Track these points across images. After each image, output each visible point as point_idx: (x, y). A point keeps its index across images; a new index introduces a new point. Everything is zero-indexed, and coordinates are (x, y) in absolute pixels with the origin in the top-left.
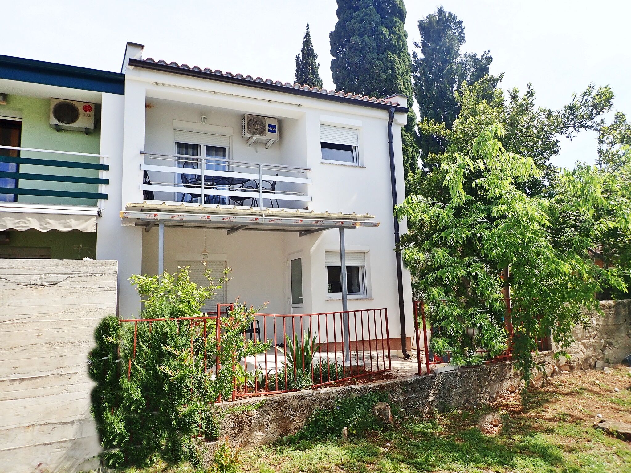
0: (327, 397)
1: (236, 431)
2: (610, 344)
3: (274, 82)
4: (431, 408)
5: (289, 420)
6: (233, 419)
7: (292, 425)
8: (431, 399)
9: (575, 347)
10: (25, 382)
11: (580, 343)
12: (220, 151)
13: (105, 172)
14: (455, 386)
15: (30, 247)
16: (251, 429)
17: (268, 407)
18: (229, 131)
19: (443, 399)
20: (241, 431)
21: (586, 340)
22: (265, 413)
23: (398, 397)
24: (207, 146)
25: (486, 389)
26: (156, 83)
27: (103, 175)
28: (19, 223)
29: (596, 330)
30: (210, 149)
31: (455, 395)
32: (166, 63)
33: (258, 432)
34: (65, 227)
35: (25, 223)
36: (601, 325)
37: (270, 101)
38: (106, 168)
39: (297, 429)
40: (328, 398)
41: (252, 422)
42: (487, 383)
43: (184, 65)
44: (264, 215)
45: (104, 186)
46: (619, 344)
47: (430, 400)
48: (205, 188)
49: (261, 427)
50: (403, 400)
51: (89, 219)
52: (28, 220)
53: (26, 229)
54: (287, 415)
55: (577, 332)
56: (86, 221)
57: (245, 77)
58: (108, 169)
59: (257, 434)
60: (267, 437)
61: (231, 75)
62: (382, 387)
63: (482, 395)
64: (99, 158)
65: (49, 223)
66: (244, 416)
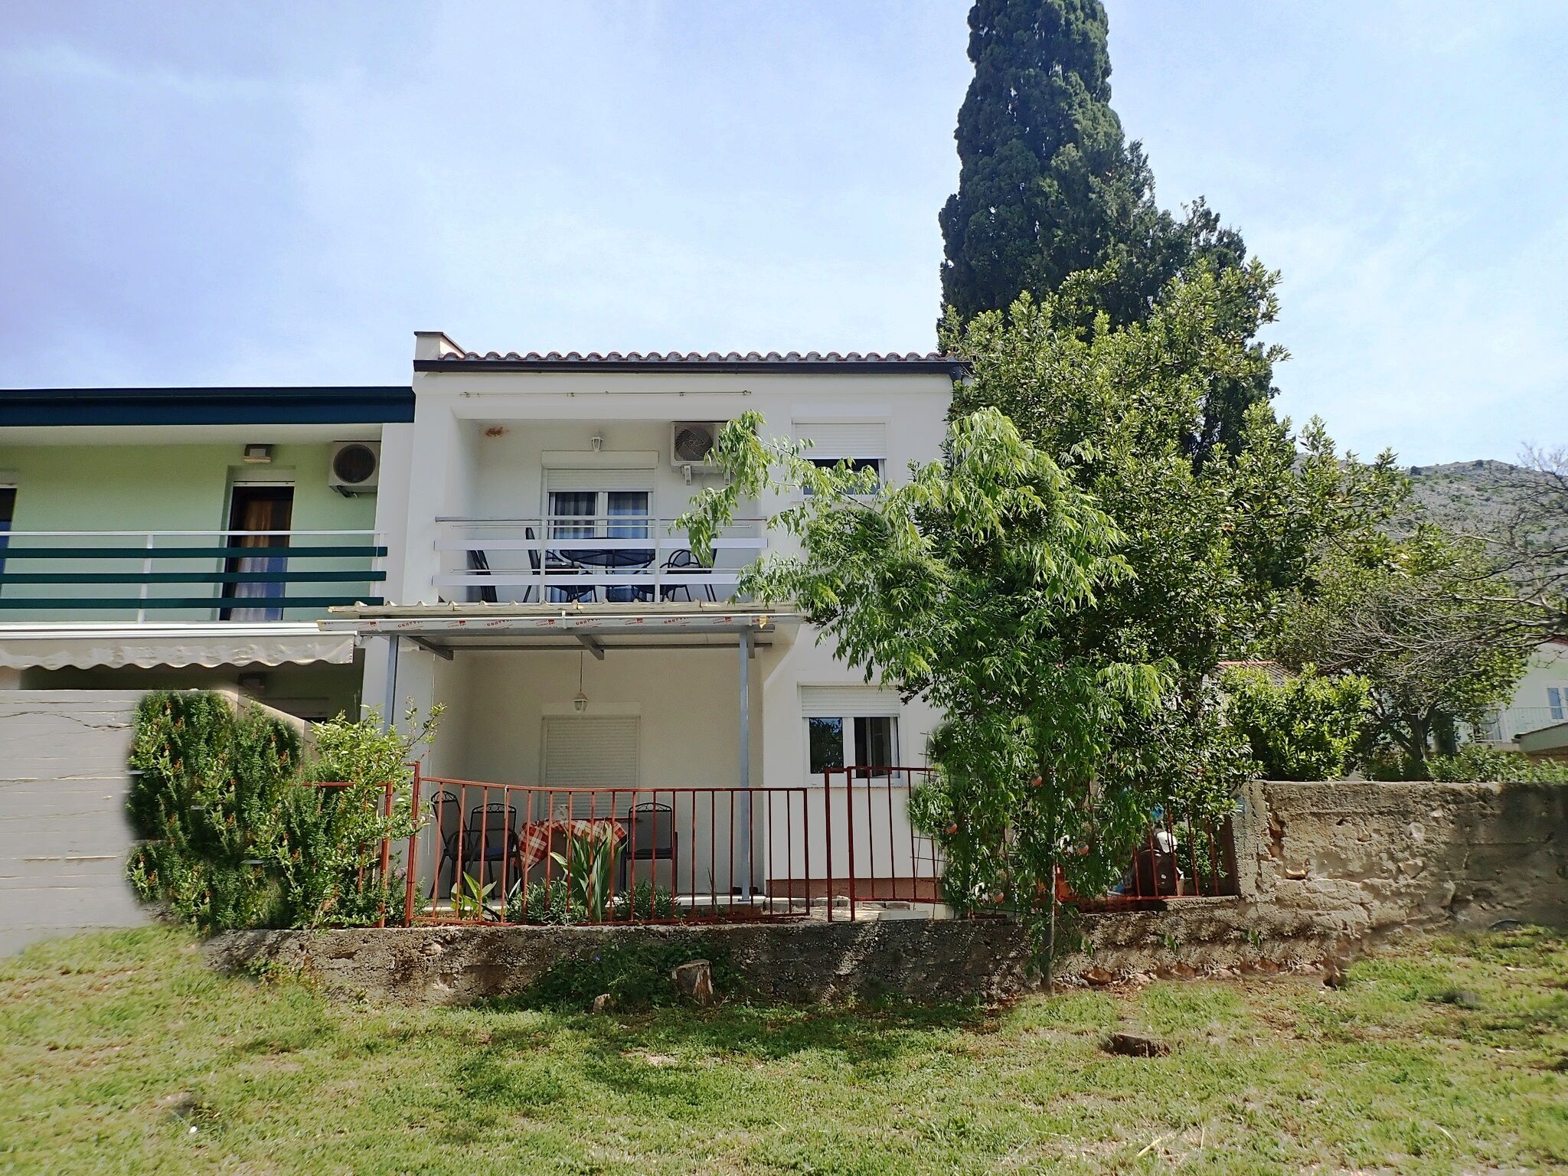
0: (590, 940)
1: (398, 976)
2: (1482, 895)
3: (684, 356)
4: (845, 991)
5: (502, 972)
6: (395, 956)
7: (507, 981)
8: (844, 971)
9: (1336, 895)
10: (85, 864)
11: (1358, 885)
12: (637, 499)
13: (380, 559)
14: (916, 952)
15: (297, 699)
16: (427, 976)
17: (463, 944)
18: (651, 458)
19: (878, 974)
20: (406, 978)
21: (1380, 878)
22: (454, 954)
23: (756, 958)
24: (610, 493)
25: (1010, 968)
26: (467, 394)
27: (378, 564)
28: (237, 653)
29: (1425, 855)
30: (617, 499)
31: (913, 970)
32: (477, 357)
33: (441, 985)
34: (306, 657)
35: (246, 653)
36: (1445, 843)
37: (682, 394)
38: (383, 552)
39: (517, 988)
40: (592, 942)
41: (429, 964)
42: (1012, 954)
43: (511, 355)
44: (564, 613)
45: (378, 583)
46: (1521, 897)
47: (842, 973)
48: (547, 573)
49: (445, 977)
50: (771, 964)
51: (343, 642)
52: (251, 649)
53: (247, 662)
54: (499, 961)
55: (1343, 856)
56: (338, 645)
57: (624, 356)
58: (385, 554)
59: (436, 987)
60: (456, 995)
61: (598, 357)
62: (721, 933)
63: (996, 979)
64: (373, 536)
65: (282, 652)
66: (415, 953)
